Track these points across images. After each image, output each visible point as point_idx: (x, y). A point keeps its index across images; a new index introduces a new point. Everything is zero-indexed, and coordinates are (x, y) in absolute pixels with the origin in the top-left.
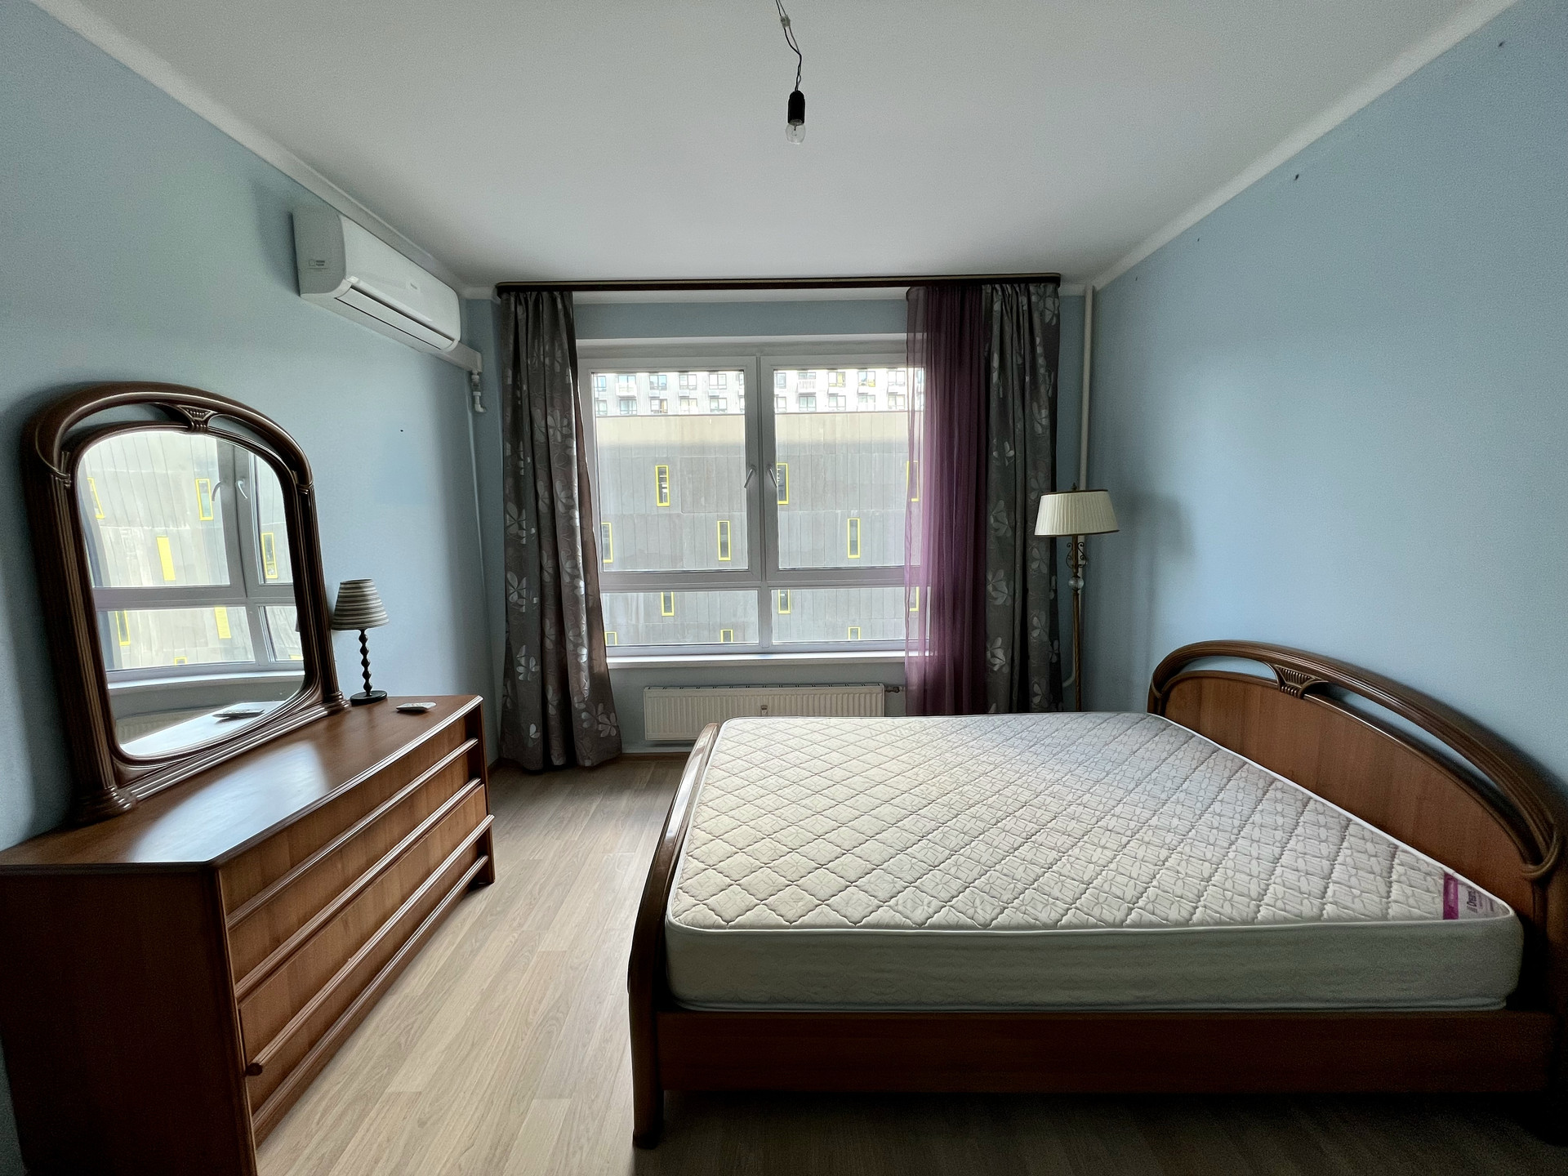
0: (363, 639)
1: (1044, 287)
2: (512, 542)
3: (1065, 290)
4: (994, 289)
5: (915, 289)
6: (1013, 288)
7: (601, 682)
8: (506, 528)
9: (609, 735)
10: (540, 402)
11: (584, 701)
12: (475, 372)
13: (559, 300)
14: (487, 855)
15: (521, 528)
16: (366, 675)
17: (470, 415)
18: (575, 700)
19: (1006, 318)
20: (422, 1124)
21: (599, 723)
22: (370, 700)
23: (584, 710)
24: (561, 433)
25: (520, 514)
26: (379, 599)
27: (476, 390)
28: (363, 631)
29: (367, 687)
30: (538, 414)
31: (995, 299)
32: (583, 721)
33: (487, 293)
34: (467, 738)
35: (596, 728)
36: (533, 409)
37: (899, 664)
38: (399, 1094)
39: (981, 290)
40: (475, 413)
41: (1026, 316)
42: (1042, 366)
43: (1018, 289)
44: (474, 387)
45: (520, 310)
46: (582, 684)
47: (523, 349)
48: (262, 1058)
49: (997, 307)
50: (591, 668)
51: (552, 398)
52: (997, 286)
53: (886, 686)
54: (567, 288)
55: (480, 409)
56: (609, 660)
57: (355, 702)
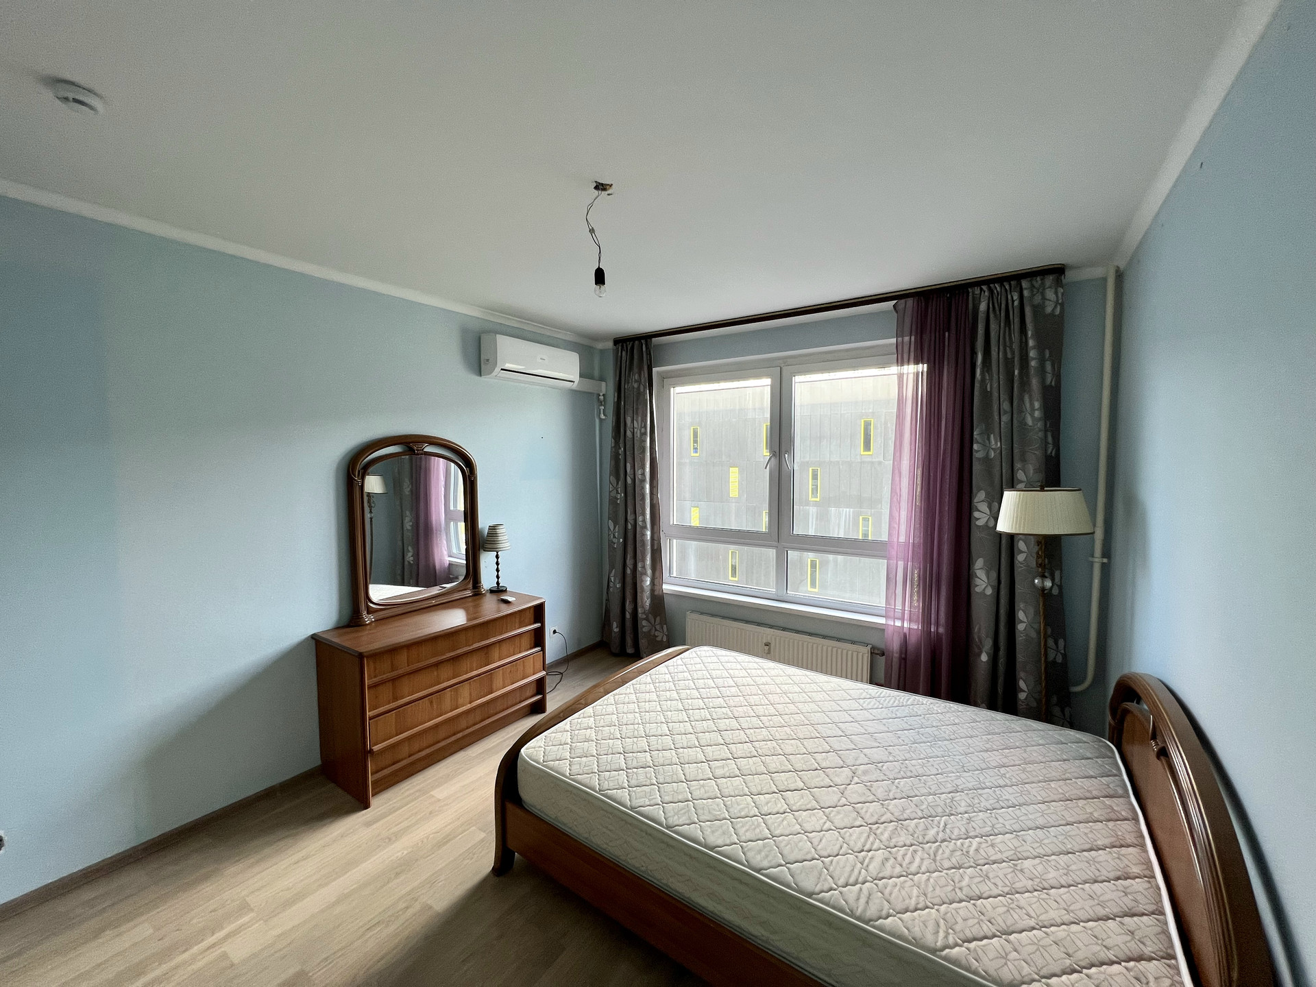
0: (497, 557)
1: (1042, 280)
2: (613, 501)
3: (1070, 276)
4: (981, 289)
5: (903, 301)
6: (1002, 285)
7: (658, 600)
8: (610, 492)
9: (662, 640)
10: (630, 412)
11: (644, 613)
12: (601, 394)
13: (644, 346)
14: (541, 694)
15: (617, 493)
16: (498, 577)
17: (597, 421)
18: (640, 610)
19: (992, 315)
20: (431, 813)
21: (656, 630)
22: (498, 591)
23: (644, 619)
24: (640, 431)
25: (618, 483)
26: (506, 538)
27: (601, 405)
28: (497, 553)
29: (498, 583)
30: (629, 420)
31: (982, 300)
32: (644, 626)
33: (610, 344)
34: (535, 623)
35: (653, 634)
36: (626, 416)
37: (880, 629)
38: (433, 796)
39: (968, 293)
40: (601, 420)
41: (1017, 311)
42: (1033, 359)
43: (1007, 287)
44: (600, 403)
45: (624, 353)
46: (646, 601)
47: (623, 379)
48: (376, 748)
49: (983, 307)
50: (652, 591)
51: (637, 409)
52: (984, 287)
53: (873, 648)
54: (647, 338)
55: (602, 416)
56: (665, 586)
57: (492, 591)
